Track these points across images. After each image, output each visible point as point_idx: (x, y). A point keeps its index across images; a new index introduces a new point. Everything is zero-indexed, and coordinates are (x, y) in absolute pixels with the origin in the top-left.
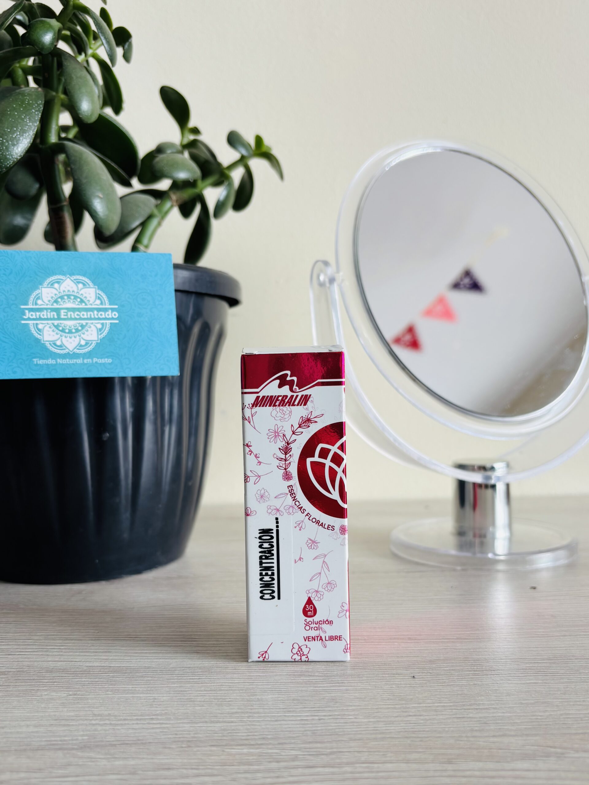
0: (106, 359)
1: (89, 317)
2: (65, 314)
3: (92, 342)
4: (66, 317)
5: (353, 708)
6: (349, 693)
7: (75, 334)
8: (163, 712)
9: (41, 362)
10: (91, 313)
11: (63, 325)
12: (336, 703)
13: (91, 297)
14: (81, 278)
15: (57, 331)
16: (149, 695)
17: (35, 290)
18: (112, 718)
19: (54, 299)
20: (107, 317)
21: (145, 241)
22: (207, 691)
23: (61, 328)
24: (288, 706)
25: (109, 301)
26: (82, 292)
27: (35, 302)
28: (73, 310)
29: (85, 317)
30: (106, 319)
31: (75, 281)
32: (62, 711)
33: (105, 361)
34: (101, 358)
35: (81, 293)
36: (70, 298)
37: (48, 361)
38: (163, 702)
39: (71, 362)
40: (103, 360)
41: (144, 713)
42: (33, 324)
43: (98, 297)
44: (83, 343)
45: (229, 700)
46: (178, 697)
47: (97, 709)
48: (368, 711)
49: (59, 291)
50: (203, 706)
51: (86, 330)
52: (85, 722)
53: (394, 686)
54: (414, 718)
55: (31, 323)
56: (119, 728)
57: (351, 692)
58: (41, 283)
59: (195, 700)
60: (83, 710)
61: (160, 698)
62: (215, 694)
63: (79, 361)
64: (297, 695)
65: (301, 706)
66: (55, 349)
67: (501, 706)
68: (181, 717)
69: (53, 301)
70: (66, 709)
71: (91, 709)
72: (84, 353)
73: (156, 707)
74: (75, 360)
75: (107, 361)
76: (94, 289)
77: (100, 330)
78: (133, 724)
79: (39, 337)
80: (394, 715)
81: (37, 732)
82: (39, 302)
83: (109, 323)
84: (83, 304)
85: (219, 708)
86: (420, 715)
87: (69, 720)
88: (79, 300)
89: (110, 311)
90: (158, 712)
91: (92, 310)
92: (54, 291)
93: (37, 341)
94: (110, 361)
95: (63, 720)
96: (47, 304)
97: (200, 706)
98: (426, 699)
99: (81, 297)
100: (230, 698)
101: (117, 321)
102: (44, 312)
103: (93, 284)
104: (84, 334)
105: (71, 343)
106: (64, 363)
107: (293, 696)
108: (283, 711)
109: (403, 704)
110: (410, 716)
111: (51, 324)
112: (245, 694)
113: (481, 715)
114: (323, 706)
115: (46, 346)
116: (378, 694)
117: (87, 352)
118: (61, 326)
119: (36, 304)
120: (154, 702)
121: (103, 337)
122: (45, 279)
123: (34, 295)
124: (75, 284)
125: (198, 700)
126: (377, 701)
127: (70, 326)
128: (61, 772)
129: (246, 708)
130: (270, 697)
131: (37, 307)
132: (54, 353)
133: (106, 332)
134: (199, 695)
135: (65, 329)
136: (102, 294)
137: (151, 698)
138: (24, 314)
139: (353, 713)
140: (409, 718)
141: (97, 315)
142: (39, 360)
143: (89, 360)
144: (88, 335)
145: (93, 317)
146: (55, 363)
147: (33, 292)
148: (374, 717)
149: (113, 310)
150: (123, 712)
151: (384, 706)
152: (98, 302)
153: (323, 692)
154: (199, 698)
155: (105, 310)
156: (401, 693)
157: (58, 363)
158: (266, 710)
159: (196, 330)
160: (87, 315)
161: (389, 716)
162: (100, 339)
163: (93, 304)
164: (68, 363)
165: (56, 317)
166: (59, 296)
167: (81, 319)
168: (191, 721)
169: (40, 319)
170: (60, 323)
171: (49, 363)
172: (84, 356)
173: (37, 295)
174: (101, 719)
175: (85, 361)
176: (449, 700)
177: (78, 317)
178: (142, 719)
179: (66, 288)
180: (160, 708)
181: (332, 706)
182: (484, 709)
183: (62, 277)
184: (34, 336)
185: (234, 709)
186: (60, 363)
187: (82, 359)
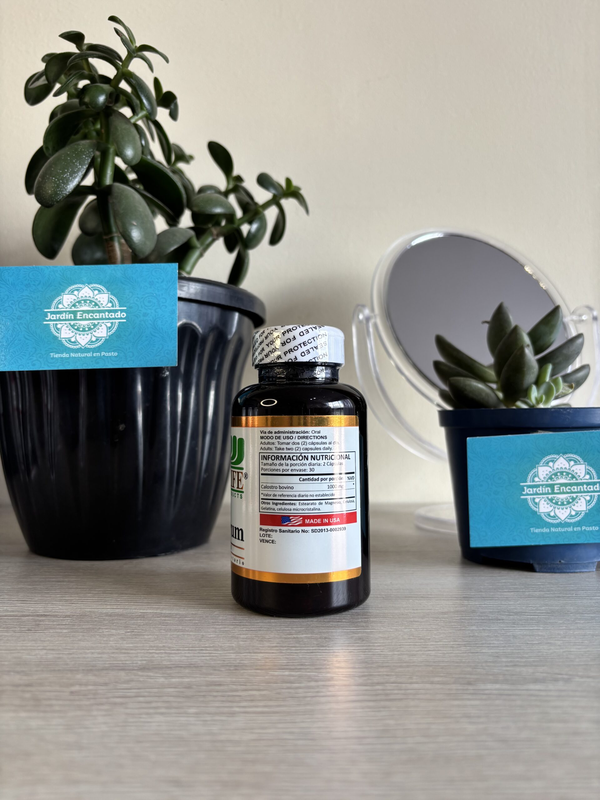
5: (379, 644)
8: (211, 645)
18: (166, 648)
22: (248, 631)
38: (210, 638)
44: (94, 339)
45: (269, 637)
50: (246, 641)
52: (143, 651)
53: (413, 630)
56: (174, 655)
61: (207, 635)
63: (89, 355)
66: (69, 345)
68: (227, 649)
70: (125, 642)
72: (94, 348)
73: (205, 642)
74: (86, 354)
78: (186, 653)
80: (416, 650)
81: (101, 657)
86: (438, 650)
87: (128, 649)
90: (206, 645)
95: (124, 649)
97: (244, 642)
106: (76, 356)
109: (422, 642)
110: (429, 650)
112: (282, 634)
120: (202, 638)
128: (125, 686)
137: (199, 635)
140: (429, 652)
143: (97, 354)
148: (398, 651)
150: (176, 645)
157: (71, 356)
175: (94, 354)
180: (208, 642)
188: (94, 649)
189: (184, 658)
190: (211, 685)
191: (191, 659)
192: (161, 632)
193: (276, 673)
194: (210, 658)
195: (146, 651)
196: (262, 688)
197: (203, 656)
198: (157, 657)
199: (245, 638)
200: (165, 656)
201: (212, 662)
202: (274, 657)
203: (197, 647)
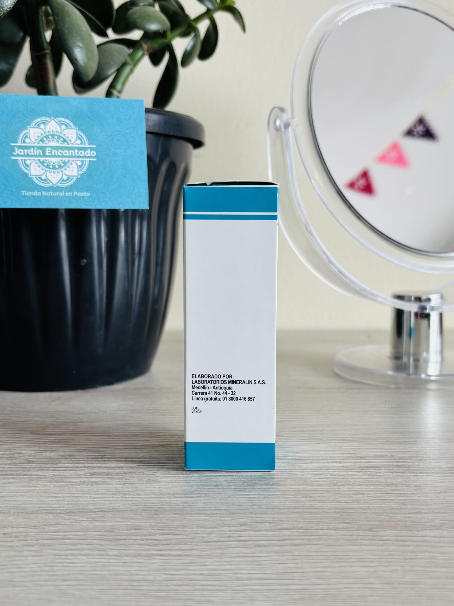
0: (85, 193)
1: (70, 154)
2: (50, 152)
3: (73, 177)
4: (50, 154)
5: (293, 490)
6: (290, 479)
7: (58, 170)
9: (28, 194)
10: (73, 151)
11: (47, 162)
12: (279, 485)
13: (72, 137)
14: (63, 119)
15: (42, 166)
16: (122, 477)
17: (24, 130)
18: (92, 493)
19: (40, 138)
20: (87, 155)
21: (119, 86)
23: (46, 164)
24: (239, 487)
25: (88, 141)
26: (65, 132)
27: (24, 140)
28: (57, 148)
29: (67, 154)
30: (85, 157)
31: (59, 123)
32: (50, 487)
33: (84, 194)
34: (81, 192)
35: (63, 133)
36: (54, 138)
37: (35, 193)
39: (54, 195)
40: (82, 193)
41: (118, 490)
42: (22, 160)
43: (79, 137)
44: (65, 178)
45: (190, 481)
46: (147, 479)
47: (79, 486)
48: (306, 493)
49: (45, 131)
50: (167, 485)
51: (68, 166)
52: (69, 495)
54: (344, 499)
55: (20, 159)
57: (292, 478)
58: (29, 124)
59: (161, 481)
60: (67, 487)
61: (131, 479)
62: (178, 477)
63: (62, 194)
64: (246, 479)
65: (250, 488)
66: (40, 183)
67: (418, 492)
68: (149, 493)
69: (39, 140)
70: (53, 486)
71: (73, 486)
72: (66, 187)
73: (128, 486)
74: (58, 193)
75: (86, 194)
76: (75, 130)
77: (80, 166)
78: (109, 497)
79: (26, 171)
82: (27, 140)
83: (88, 161)
84: (66, 143)
85: (180, 487)
87: (56, 493)
88: (62, 139)
89: (89, 150)
91: (73, 148)
92: (40, 131)
93: (25, 175)
94: (88, 194)
96: (34, 143)
97: (165, 486)
98: (355, 486)
99: (64, 137)
100: (190, 480)
101: (95, 160)
102: (31, 149)
103: (74, 126)
104: (66, 170)
105: (54, 178)
106: (48, 195)
107: (243, 480)
108: (234, 491)
110: (341, 497)
111: (38, 161)
112: (202, 478)
113: (400, 498)
114: (268, 488)
115: (32, 180)
116: (314, 480)
117: (69, 186)
118: (46, 162)
119: (24, 142)
120: (126, 482)
121: (83, 173)
122: (33, 120)
123: (23, 135)
124: (59, 125)
125: (164, 481)
126: (314, 486)
127: (54, 163)
129: (204, 488)
130: (223, 480)
131: (25, 145)
132: (40, 186)
133: (85, 168)
134: (164, 477)
135: (49, 165)
136: (82, 135)
138: (14, 151)
139: (293, 493)
141: (78, 153)
142: (27, 192)
143: (70, 193)
144: (69, 171)
145: (74, 155)
146: (40, 195)
147: (22, 132)
149: (91, 149)
150: (101, 489)
151: (319, 490)
152: (79, 142)
153: (268, 478)
154: (164, 479)
155: (85, 149)
156: (334, 480)
157: (43, 195)
158: (220, 490)
159: (164, 168)
160: (69, 153)
161: (324, 497)
162: (80, 175)
163: (74, 144)
164: (52, 195)
165: (41, 154)
166: (45, 135)
167: (63, 156)
168: (158, 496)
169: (28, 155)
170: (45, 160)
171: (35, 195)
172: (66, 189)
173: (25, 134)
174: (82, 493)
175: (67, 194)
176: (375, 487)
177: (61, 155)
178: (117, 494)
179: (50, 128)
180: (131, 486)
181: (276, 488)
182: (404, 494)
183: (47, 119)
184: (23, 171)
185: (194, 488)
186: (44, 195)
187: (64, 192)
188: (23, 493)
189: (107, 502)
190: (131, 529)
191: (114, 504)
192: (86, 476)
193: (193, 518)
194: (133, 502)
195: (72, 495)
196: (178, 532)
197: (126, 501)
198: (82, 501)
199: (166, 482)
200: (90, 500)
201: (134, 507)
202: (192, 502)
203: (121, 491)
